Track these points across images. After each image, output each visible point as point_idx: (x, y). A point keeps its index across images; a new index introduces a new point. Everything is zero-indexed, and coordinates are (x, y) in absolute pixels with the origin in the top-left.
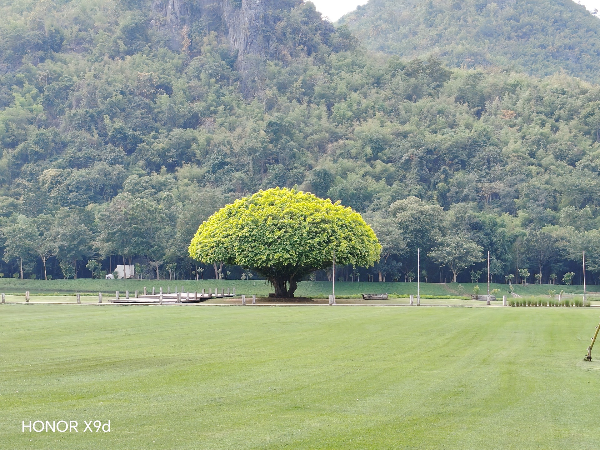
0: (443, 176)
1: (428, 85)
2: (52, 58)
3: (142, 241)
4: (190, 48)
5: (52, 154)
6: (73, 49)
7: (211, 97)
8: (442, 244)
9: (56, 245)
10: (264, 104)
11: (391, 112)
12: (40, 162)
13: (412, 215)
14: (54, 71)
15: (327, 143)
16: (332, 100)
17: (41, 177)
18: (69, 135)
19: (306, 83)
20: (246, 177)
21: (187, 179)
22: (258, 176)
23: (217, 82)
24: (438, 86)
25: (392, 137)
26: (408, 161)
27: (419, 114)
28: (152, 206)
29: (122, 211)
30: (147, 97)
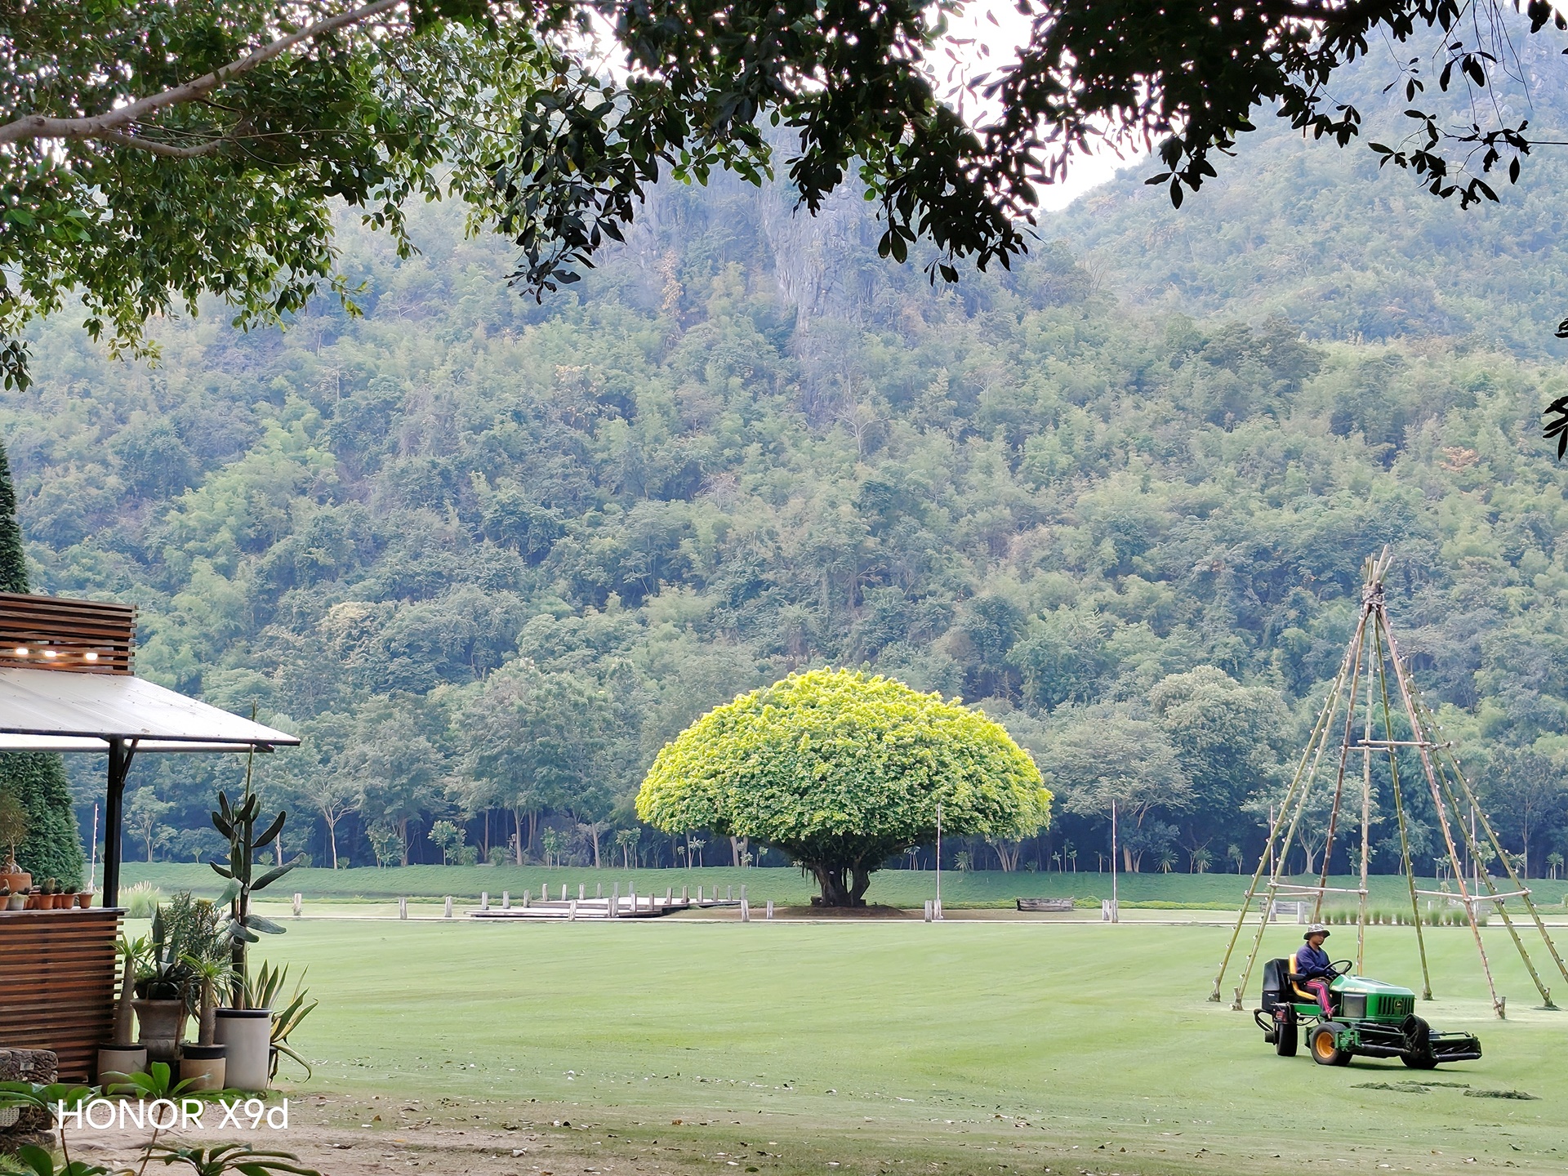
0: (1293, 614)
1: (1265, 386)
2: (355, 333)
3: (558, 776)
4: (683, 303)
5: (349, 567)
6: (402, 310)
7: (730, 422)
8: (1276, 782)
9: (359, 786)
10: (858, 437)
11: (1170, 453)
12: (324, 585)
13: (1205, 712)
14: (360, 367)
15: (1010, 533)
16: (1023, 427)
17: (325, 623)
18: (392, 520)
19: (960, 386)
20: (811, 618)
21: (671, 623)
22: (842, 615)
23: (745, 385)
24: (1288, 388)
25: (1169, 516)
26: (1208, 577)
27: (1238, 459)
28: (581, 693)
29: (512, 704)
30: (577, 424)
